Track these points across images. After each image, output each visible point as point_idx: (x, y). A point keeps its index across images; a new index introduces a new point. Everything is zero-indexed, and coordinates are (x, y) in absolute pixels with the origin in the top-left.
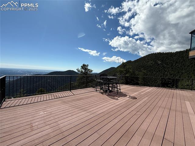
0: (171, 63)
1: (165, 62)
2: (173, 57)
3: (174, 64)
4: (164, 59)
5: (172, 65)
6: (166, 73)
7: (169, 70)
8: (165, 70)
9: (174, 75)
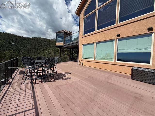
0: (23, 45)
1: (19, 43)
2: (24, 41)
3: (25, 46)
4: (18, 41)
5: (24, 47)
6: (20, 52)
7: (22, 50)
8: (19, 50)
9: (26, 54)
